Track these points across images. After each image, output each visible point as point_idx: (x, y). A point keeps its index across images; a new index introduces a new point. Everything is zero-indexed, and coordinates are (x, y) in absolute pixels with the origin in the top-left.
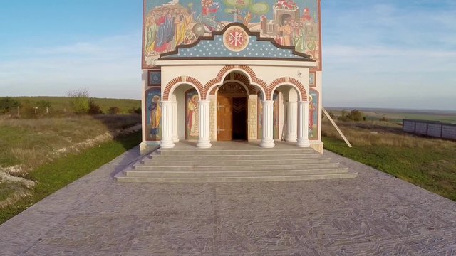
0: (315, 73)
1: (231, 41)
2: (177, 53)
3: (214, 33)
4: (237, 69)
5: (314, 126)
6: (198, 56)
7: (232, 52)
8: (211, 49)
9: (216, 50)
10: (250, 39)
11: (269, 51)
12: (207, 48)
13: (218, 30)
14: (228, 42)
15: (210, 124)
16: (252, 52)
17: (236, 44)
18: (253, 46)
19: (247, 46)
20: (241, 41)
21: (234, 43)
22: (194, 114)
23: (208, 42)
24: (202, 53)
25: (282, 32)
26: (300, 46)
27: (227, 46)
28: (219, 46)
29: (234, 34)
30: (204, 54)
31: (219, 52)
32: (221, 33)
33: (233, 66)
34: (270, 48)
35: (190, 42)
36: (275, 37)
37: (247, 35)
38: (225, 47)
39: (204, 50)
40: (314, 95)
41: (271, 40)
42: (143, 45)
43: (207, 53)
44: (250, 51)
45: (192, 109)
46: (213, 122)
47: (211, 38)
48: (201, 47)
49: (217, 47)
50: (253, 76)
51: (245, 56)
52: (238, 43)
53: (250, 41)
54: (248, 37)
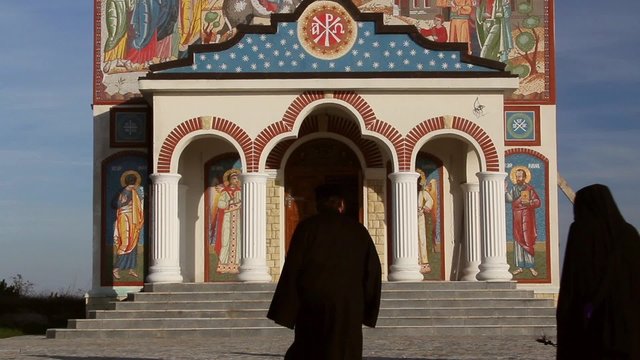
0: (537, 110)
1: (316, 36)
2: (191, 63)
3: (277, 18)
4: (329, 99)
5: (539, 246)
6: (239, 70)
7: (319, 61)
8: (268, 53)
9: (282, 57)
10: (359, 29)
11: (404, 57)
12: (259, 52)
13: (286, 10)
14: (310, 37)
15: (269, 242)
16: (365, 60)
17: (327, 44)
18: (367, 47)
19: (354, 48)
20: (338, 34)
21: (322, 40)
22: (227, 217)
23: (263, 37)
24: (248, 64)
25: (449, 9)
26: (495, 43)
27: (306, 47)
28: (289, 46)
29: (323, 19)
30: (254, 67)
31: (288, 61)
32: (292, 18)
33: (321, 93)
34: (406, 51)
35: (218, 39)
36: (423, 25)
37: (353, 21)
38: (301, 49)
39: (253, 57)
40: (537, 166)
41: (410, 31)
42: (97, 46)
43: (260, 63)
44: (360, 56)
45: (222, 205)
46: (277, 238)
47: (270, 30)
48: (247, 50)
49: (282, 50)
50: (368, 115)
51: (348, 69)
52: (332, 40)
53: (361, 34)
54: (355, 25)
